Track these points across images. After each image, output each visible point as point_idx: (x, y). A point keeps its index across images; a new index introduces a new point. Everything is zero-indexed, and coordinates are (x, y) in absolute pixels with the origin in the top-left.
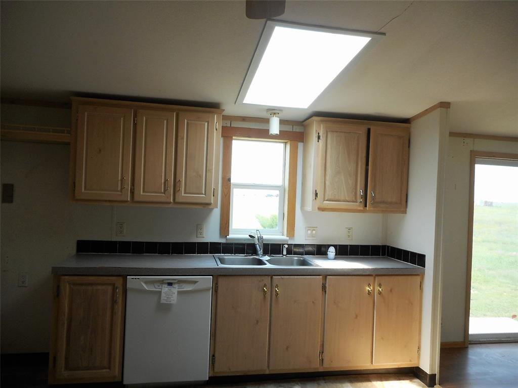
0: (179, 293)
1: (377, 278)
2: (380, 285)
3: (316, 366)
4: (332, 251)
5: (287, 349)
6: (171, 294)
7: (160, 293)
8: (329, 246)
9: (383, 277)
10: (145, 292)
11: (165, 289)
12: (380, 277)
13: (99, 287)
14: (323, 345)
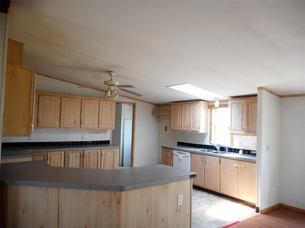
0: (183, 156)
1: (239, 161)
2: (240, 164)
3: (217, 190)
4: (241, 152)
5: (209, 181)
6: (181, 156)
7: (179, 155)
8: (240, 150)
9: (242, 161)
10: (176, 154)
11: (180, 155)
12: (240, 161)
13: (169, 152)
14: (220, 183)
